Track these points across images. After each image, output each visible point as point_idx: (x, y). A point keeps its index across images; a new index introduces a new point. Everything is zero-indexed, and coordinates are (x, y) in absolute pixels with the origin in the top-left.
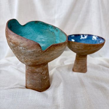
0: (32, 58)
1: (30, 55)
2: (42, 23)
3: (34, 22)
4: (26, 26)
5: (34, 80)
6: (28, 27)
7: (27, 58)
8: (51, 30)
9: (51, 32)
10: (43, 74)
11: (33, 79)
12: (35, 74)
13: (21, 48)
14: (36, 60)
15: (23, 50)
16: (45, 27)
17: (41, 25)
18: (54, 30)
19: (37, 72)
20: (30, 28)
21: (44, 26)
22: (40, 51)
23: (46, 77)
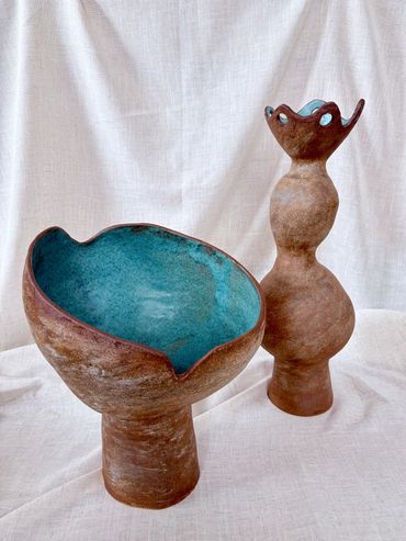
0: (135, 404)
1: (130, 394)
2: (159, 232)
3: (129, 229)
4: (98, 243)
5: (140, 464)
6: (105, 245)
7: (117, 402)
8: (196, 256)
9: (197, 262)
10: (175, 442)
11: (134, 461)
12: (144, 444)
13: (93, 371)
14: (152, 408)
15: (101, 379)
16: (173, 246)
17: (157, 239)
18: (206, 256)
19: (150, 437)
20: (112, 251)
21: (168, 241)
22: (167, 380)
23: (183, 452)
